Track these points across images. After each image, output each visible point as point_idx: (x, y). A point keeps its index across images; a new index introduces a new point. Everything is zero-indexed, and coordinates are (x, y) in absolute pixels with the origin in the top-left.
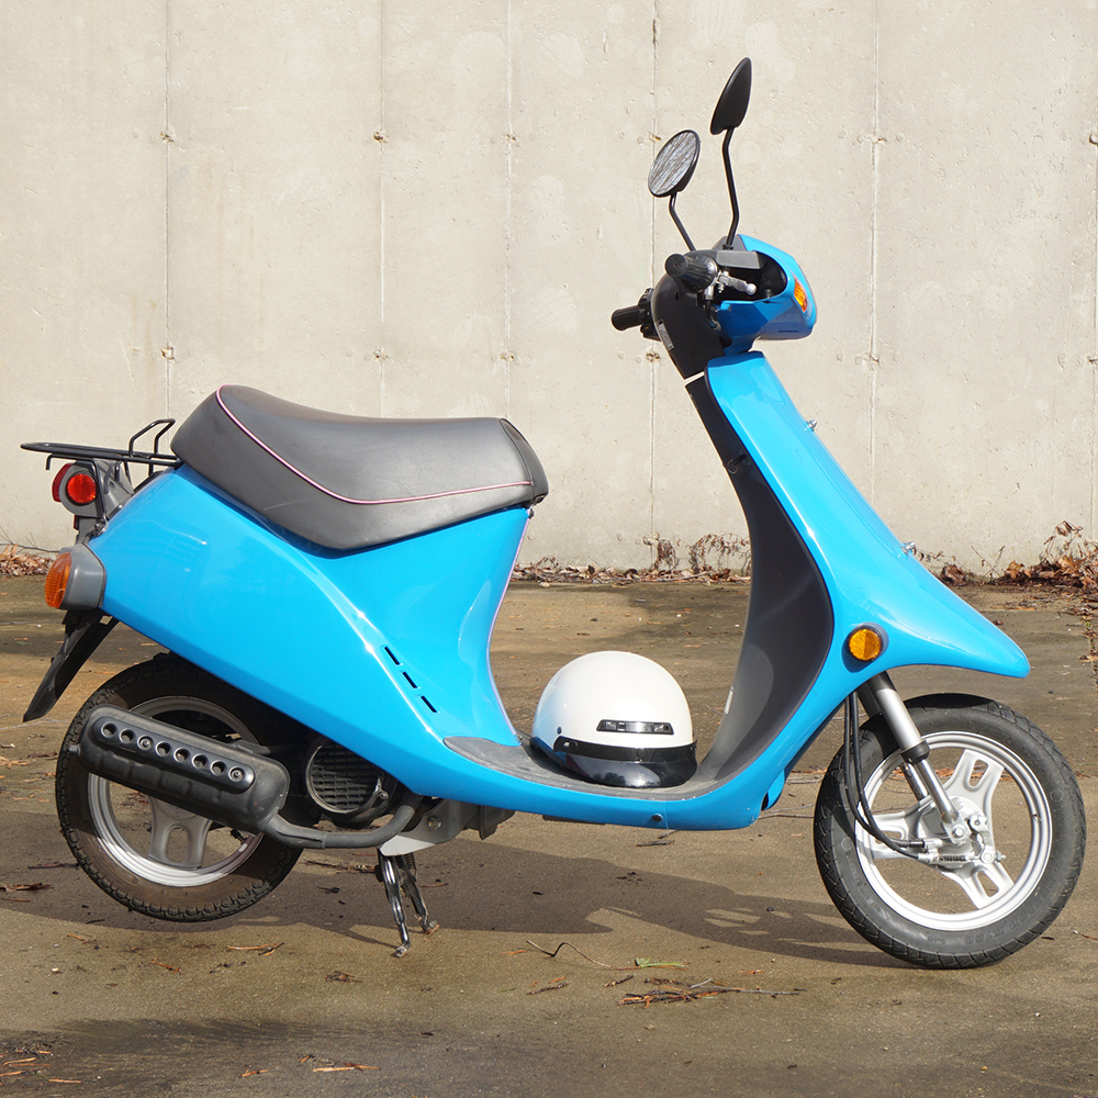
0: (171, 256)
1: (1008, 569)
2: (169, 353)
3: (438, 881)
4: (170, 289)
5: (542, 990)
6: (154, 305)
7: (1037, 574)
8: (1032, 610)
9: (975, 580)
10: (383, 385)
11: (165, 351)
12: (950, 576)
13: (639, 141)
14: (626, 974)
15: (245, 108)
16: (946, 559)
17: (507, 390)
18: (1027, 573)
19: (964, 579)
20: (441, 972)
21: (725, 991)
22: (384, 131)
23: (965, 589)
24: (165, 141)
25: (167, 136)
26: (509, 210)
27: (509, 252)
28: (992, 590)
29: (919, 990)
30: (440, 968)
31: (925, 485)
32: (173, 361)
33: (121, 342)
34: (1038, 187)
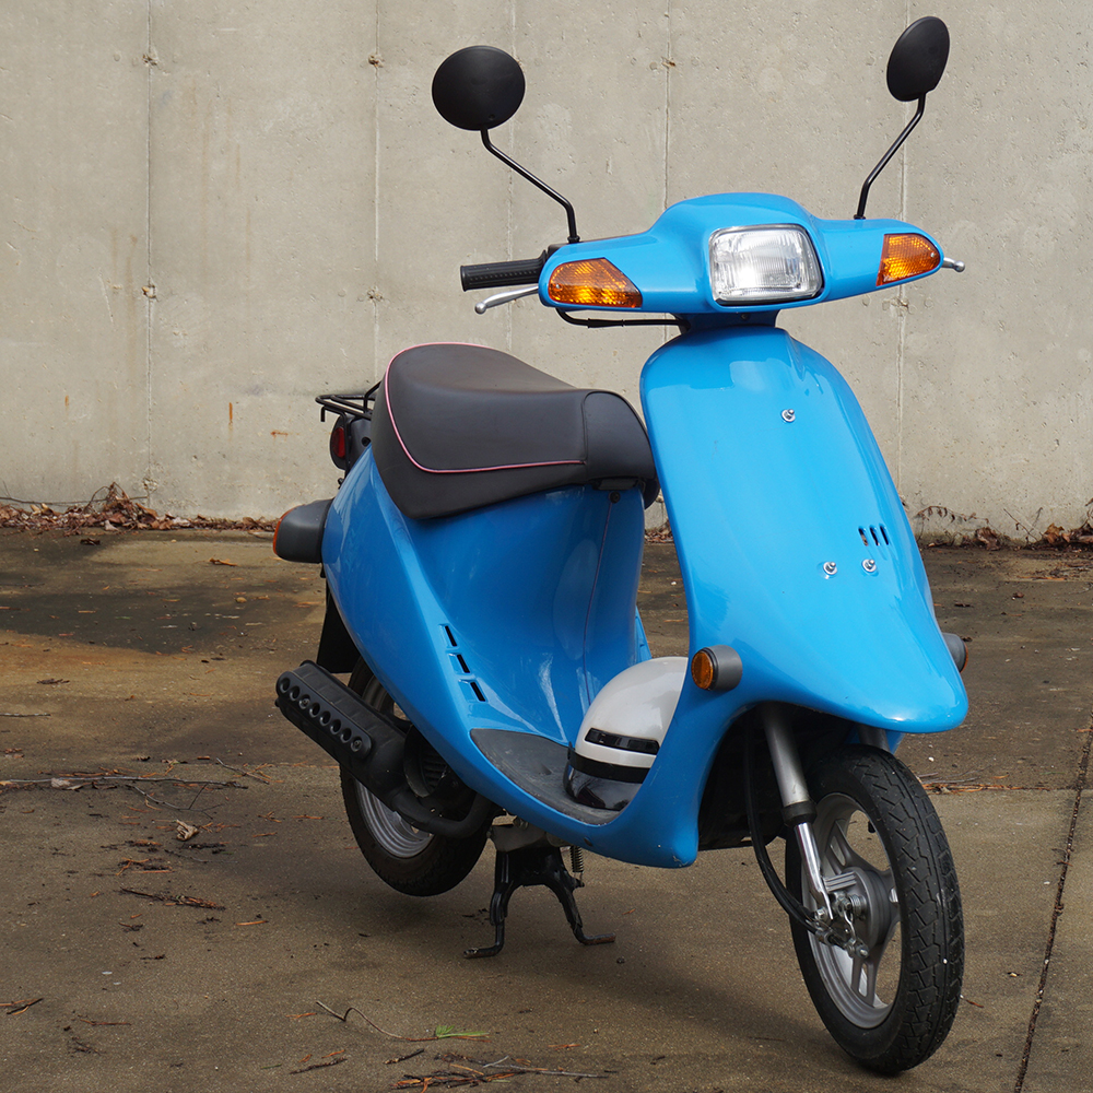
0: (153, 187)
1: (1046, 533)
2: (151, 292)
3: (259, 916)
4: (152, 223)
5: (310, 1068)
6: (135, 240)
7: (1076, 539)
8: (1062, 580)
9: (1011, 544)
10: (377, 329)
11: (147, 289)
12: (983, 539)
13: (652, 67)
14: (419, 1047)
15: (233, 29)
16: (979, 521)
17: (508, 335)
18: (1066, 538)
19: (998, 543)
20: (206, 1040)
21: (523, 1072)
22: (380, 55)
23: (997, 554)
24: (147, 65)
25: (150, 59)
26: (512, 142)
27: (512, 186)
28: (1026, 555)
29: (750, 1073)
30: (206, 1036)
31: (957, 440)
32: (155, 300)
33: (100, 280)
34: (1081, 118)
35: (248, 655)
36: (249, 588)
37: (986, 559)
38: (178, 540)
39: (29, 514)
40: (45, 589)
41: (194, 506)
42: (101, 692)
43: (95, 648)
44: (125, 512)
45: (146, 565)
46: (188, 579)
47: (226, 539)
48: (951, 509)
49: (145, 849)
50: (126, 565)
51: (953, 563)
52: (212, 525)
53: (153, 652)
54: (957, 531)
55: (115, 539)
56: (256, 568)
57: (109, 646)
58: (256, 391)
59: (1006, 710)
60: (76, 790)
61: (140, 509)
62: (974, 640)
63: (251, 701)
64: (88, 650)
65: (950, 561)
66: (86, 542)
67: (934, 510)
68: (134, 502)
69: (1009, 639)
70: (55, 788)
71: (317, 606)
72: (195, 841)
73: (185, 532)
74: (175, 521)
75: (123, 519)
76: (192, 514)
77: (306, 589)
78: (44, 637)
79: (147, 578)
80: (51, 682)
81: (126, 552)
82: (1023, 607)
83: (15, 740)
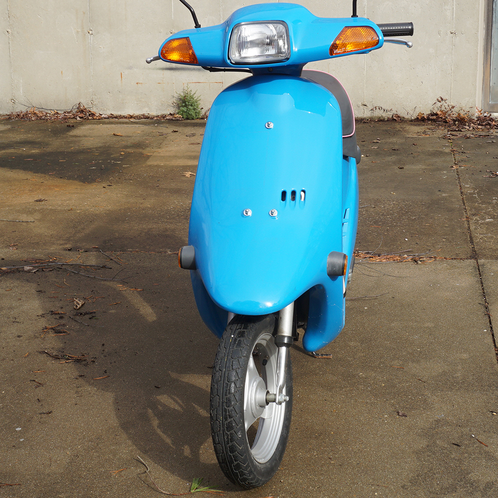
1: (418, 116)
2: (91, 32)
3: (106, 371)
4: (90, 7)
6: (84, 13)
7: (429, 118)
8: (428, 136)
9: (405, 120)
11: (89, 31)
12: (395, 118)
16: (393, 112)
18: (426, 118)
19: (401, 120)
23: (401, 124)
28: (411, 124)
31: (385, 82)
32: (92, 35)
33: (72, 28)
35: (122, 183)
36: (126, 147)
37: (398, 126)
38: (103, 124)
39: (50, 114)
40: (49, 149)
41: (109, 110)
42: (60, 206)
43: (62, 180)
44: (84, 113)
45: (89, 136)
46: (104, 143)
47: (120, 123)
48: (383, 107)
49: (57, 317)
50: (82, 137)
51: (386, 129)
52: (116, 117)
53: (84, 183)
54: (386, 115)
55: (81, 124)
56: (130, 137)
57: (68, 179)
58: (130, 68)
59: (428, 207)
60: (35, 273)
61: (90, 111)
62: (405, 168)
63: (120, 210)
64: (58, 181)
65: (385, 128)
66: (69, 126)
67: (377, 108)
68: (87, 109)
69: (418, 167)
70: (26, 271)
71: (151, 156)
72: (82, 311)
73: (106, 120)
74: (102, 116)
75: (84, 116)
76: (108, 113)
77: (148, 147)
78: (43, 175)
79: (88, 143)
80: (40, 201)
81: (83, 130)
82: (419, 150)
83: (17, 237)
